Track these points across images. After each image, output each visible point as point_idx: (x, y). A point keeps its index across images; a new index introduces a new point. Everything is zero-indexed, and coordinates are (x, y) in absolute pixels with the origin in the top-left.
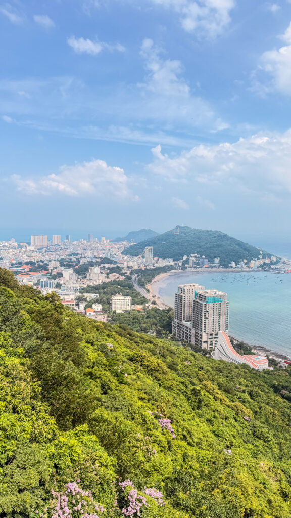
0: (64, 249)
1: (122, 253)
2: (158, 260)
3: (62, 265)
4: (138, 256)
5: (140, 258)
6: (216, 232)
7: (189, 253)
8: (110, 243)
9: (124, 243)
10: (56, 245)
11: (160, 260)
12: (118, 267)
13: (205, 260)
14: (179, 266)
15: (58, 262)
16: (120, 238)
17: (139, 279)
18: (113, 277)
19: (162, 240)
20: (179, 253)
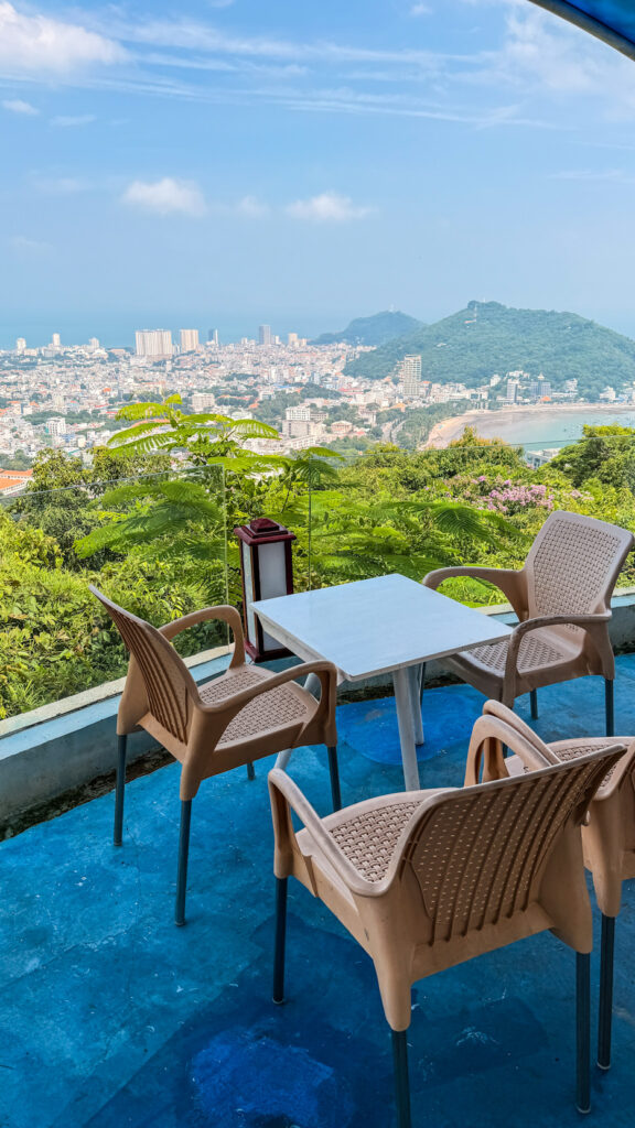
0: (211, 362)
1: (345, 372)
2: (430, 386)
3: (221, 402)
4: (383, 377)
5: (387, 383)
6: (566, 315)
7: (504, 369)
8: (309, 348)
9: (341, 346)
10: (189, 353)
11: (435, 386)
12: (345, 406)
13: (544, 384)
14: (483, 400)
15: (212, 395)
16: (329, 335)
17: (399, 434)
18: (342, 429)
19: (438, 338)
20: (480, 369)
